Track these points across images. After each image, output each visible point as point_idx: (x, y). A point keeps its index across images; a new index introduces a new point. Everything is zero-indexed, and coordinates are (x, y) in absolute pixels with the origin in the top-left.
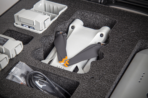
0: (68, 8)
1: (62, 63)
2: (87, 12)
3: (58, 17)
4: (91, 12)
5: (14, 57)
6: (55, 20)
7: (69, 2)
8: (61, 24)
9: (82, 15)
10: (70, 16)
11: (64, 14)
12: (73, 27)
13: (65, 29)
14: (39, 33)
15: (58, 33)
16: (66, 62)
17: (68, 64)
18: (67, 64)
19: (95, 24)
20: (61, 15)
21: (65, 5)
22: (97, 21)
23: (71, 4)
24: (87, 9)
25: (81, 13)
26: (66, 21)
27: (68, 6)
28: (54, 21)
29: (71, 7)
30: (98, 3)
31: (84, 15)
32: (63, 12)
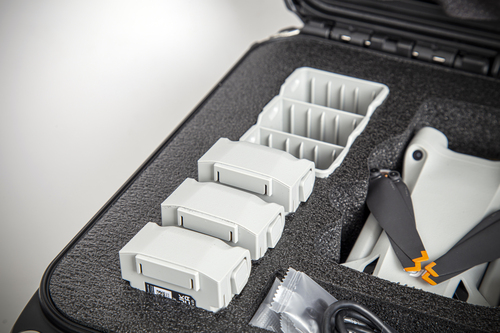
0: (390, 92)
1: (413, 273)
2: (454, 106)
3: (369, 123)
4: (469, 104)
5: (263, 256)
6: (362, 133)
7: (388, 73)
8: (383, 144)
9: (437, 115)
10: (407, 120)
11: (381, 111)
12: (418, 155)
13: (391, 160)
14: (322, 177)
15: (376, 174)
16: (429, 268)
17: (436, 275)
18: (431, 277)
19: (479, 142)
20: (373, 114)
21: (378, 81)
22: (488, 131)
23: (400, 80)
24: (454, 96)
25: (436, 107)
26: (398, 136)
27: (390, 88)
28: (358, 137)
29: (400, 88)
30: (481, 73)
31: (443, 114)
32: (378, 108)
